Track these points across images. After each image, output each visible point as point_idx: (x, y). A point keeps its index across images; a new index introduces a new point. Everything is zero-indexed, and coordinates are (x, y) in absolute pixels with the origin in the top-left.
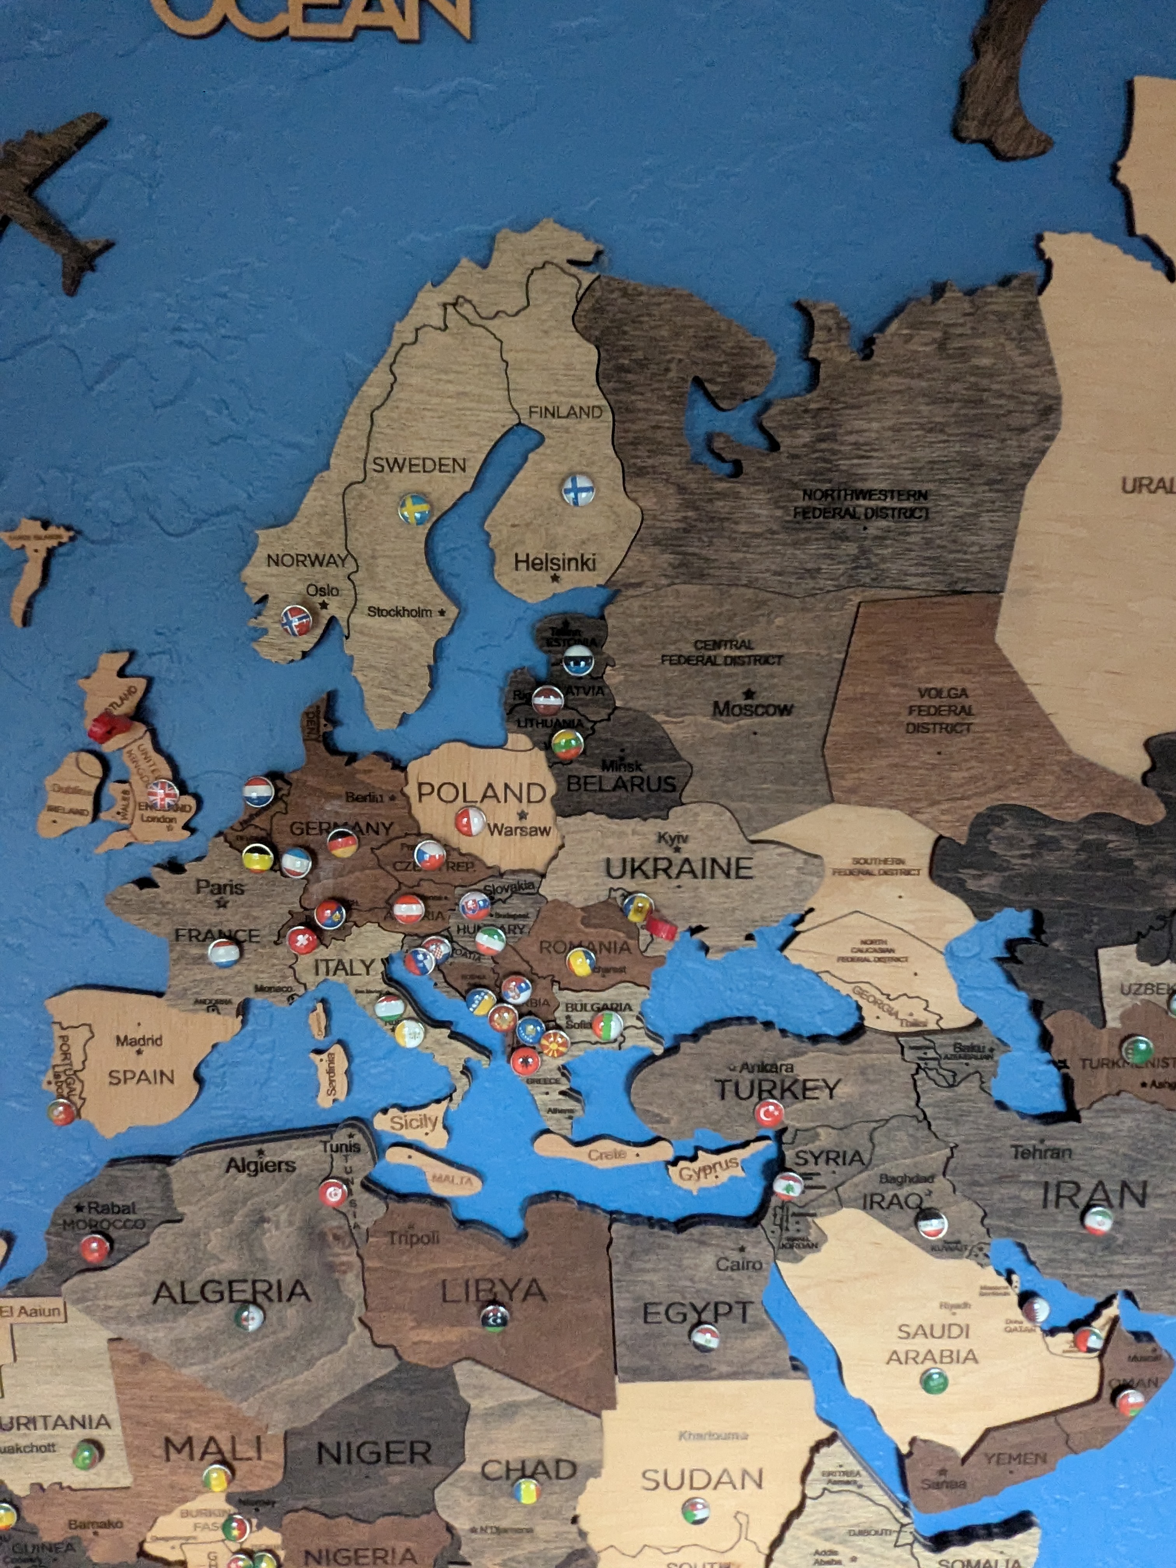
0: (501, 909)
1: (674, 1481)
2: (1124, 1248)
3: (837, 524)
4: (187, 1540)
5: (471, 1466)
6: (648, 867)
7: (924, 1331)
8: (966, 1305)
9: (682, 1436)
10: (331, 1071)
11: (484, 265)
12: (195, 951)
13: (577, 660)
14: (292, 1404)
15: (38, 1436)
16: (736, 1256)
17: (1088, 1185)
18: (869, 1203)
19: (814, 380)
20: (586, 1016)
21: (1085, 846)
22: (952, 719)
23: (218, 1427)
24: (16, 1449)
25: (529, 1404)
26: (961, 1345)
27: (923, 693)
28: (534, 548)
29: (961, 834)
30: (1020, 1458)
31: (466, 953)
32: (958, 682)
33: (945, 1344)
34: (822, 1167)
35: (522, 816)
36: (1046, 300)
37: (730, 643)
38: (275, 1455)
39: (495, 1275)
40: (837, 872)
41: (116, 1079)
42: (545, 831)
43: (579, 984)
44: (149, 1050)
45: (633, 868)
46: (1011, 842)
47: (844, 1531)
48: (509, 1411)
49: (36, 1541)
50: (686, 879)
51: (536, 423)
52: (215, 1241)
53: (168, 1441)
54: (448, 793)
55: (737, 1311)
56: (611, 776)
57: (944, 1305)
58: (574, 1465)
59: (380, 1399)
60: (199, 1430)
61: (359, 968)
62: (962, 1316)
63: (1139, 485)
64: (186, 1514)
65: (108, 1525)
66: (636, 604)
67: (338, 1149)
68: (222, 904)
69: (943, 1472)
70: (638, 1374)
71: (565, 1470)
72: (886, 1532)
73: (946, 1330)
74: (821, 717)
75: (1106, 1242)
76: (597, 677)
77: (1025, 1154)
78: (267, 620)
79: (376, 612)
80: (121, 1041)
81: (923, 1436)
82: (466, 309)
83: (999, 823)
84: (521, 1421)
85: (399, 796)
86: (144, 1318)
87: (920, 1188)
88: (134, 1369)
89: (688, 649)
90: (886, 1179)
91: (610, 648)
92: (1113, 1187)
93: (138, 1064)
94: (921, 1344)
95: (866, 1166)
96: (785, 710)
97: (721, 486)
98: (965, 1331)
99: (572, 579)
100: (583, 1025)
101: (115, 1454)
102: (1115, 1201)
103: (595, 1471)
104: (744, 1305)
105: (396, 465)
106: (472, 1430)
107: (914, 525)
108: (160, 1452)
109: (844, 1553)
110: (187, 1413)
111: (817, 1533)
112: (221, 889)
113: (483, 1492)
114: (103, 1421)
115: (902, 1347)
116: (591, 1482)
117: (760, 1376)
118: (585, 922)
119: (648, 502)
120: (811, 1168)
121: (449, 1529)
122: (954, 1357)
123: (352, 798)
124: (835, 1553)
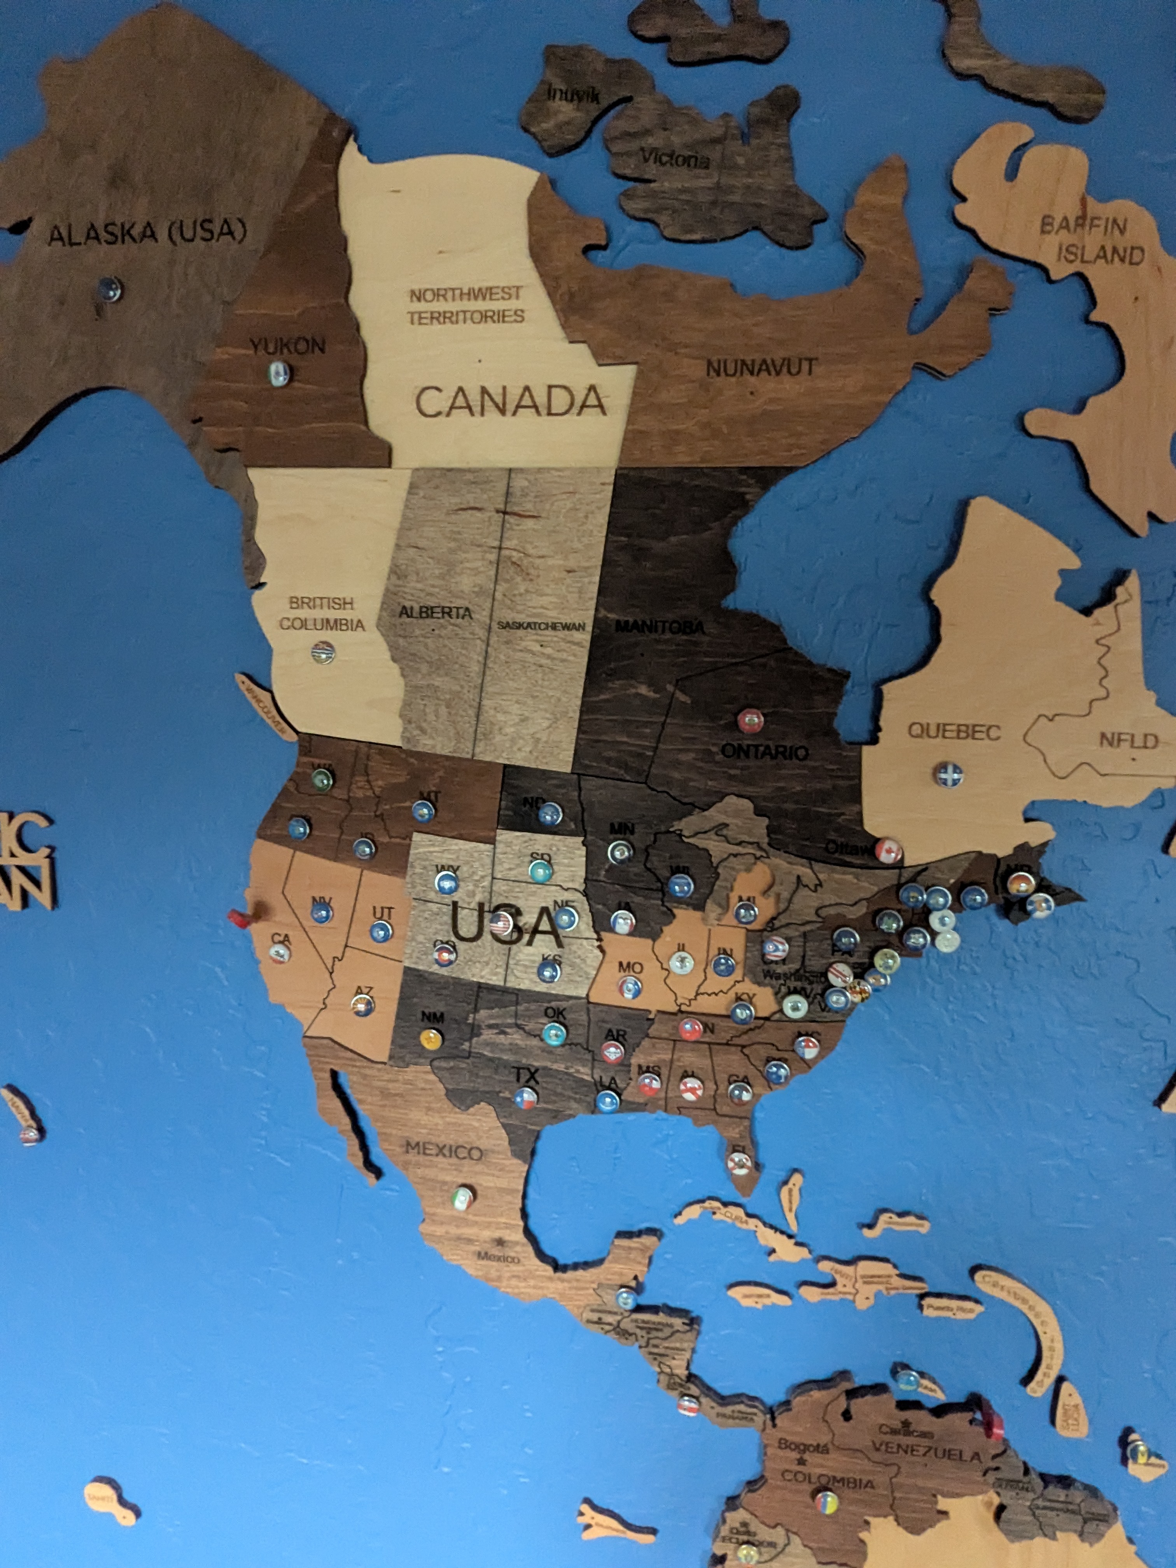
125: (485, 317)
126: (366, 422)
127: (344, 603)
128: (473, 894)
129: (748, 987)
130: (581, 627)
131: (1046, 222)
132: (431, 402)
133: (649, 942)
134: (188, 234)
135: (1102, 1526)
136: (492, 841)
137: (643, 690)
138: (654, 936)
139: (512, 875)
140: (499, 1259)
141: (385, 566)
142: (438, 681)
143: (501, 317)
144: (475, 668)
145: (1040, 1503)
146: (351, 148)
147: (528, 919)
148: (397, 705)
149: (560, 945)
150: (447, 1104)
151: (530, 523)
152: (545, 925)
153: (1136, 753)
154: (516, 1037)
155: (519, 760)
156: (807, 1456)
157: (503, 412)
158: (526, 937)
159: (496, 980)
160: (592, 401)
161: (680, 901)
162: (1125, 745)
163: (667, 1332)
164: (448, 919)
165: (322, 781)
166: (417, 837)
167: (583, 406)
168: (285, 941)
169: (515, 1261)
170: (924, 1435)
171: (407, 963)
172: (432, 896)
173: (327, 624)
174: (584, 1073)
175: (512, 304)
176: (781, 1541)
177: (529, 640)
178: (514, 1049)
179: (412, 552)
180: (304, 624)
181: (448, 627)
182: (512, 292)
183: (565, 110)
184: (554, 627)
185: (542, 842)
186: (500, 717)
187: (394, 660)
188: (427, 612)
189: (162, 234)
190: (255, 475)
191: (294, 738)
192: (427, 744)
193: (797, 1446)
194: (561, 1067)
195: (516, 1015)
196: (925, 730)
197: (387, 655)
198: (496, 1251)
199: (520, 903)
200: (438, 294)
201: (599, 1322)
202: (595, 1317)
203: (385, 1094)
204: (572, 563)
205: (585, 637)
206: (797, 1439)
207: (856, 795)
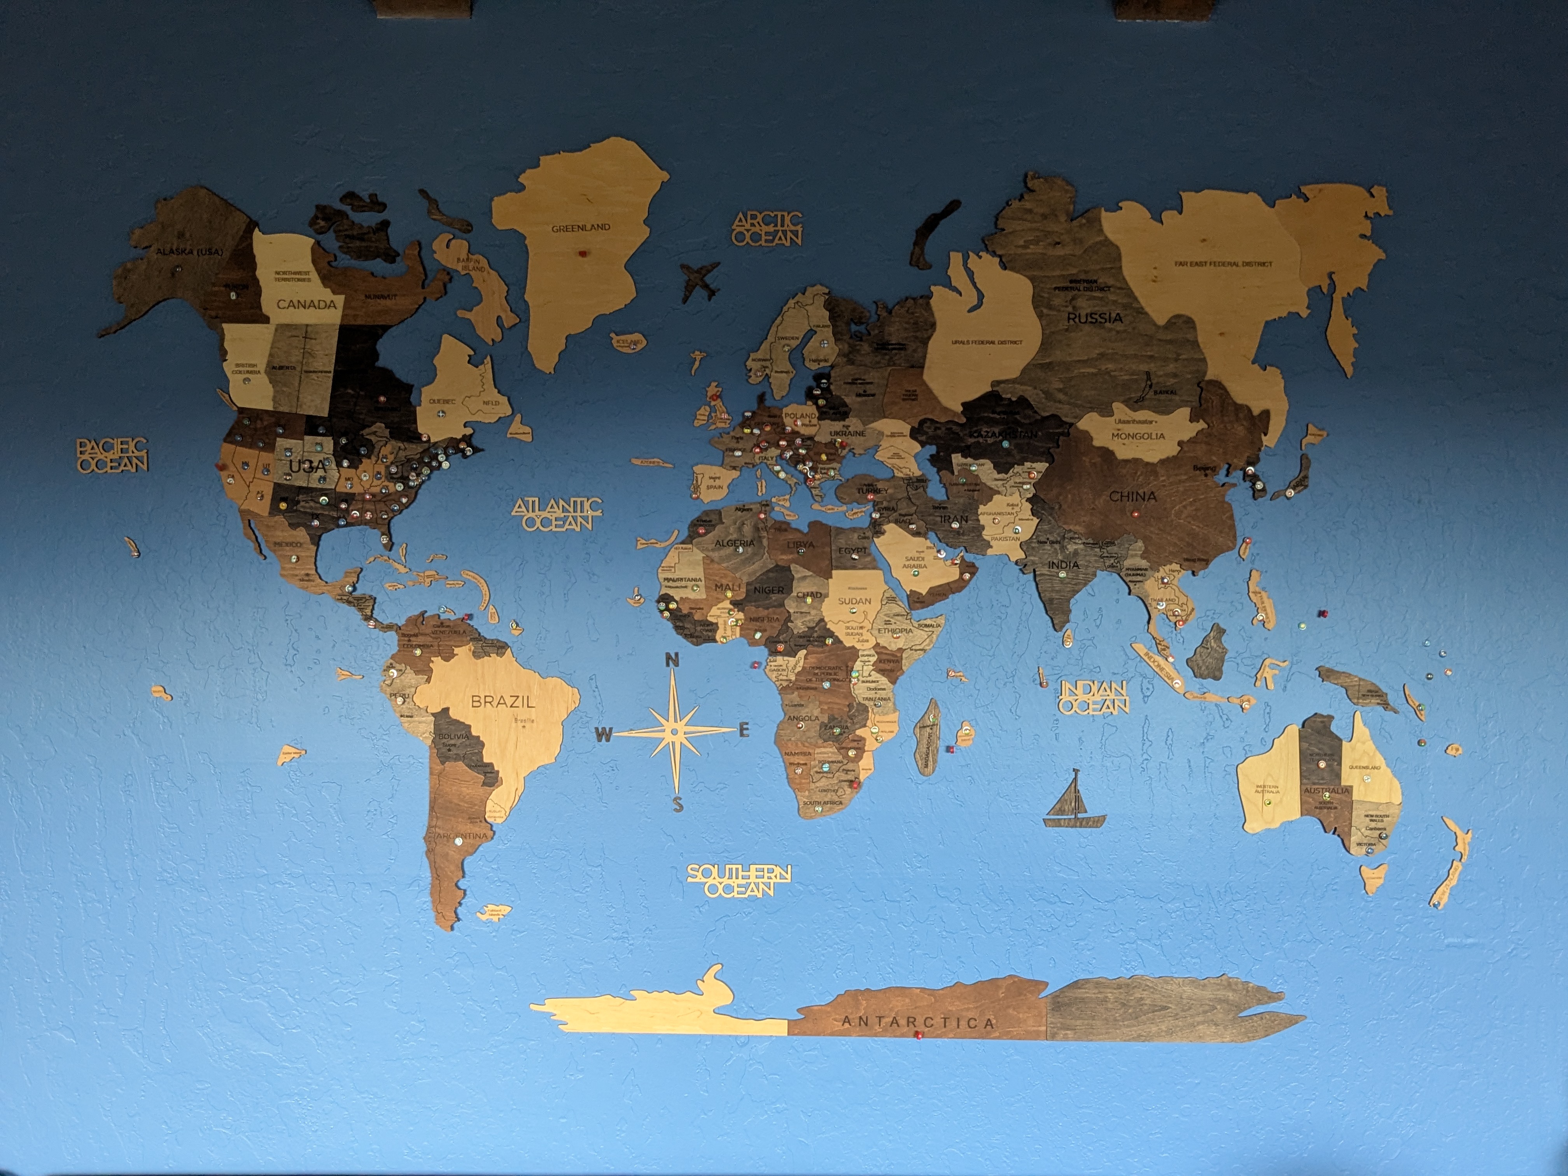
0: (804, 443)
1: (847, 602)
2: (963, 534)
3: (884, 351)
4: (719, 616)
5: (794, 594)
6: (841, 433)
7: (912, 559)
8: (923, 552)
9: (849, 588)
10: (761, 486)
11: (804, 294)
12: (731, 453)
13: (824, 383)
14: (749, 575)
15: (683, 583)
16: (862, 535)
17: (952, 516)
18: (896, 522)
19: (879, 319)
20: (825, 471)
21: (947, 429)
22: (913, 397)
23: (729, 581)
24: (677, 587)
25: (811, 576)
26: (922, 563)
27: (907, 391)
28: (814, 357)
29: (916, 426)
30: (939, 595)
31: (796, 455)
32: (914, 388)
33: (918, 562)
34: (884, 512)
35: (810, 421)
36: (932, 301)
37: (860, 379)
38: (744, 590)
39: (801, 540)
40: (887, 436)
41: (709, 487)
42: (815, 425)
43: (823, 463)
44: (717, 480)
45: (837, 433)
46: (929, 428)
47: (892, 615)
48: (805, 578)
49: (680, 614)
50: (850, 436)
51: (814, 329)
52: (731, 530)
53: (716, 585)
54: (792, 416)
55: (863, 550)
56: (832, 411)
57: (917, 552)
58: (821, 594)
59: (771, 575)
60: (724, 582)
61: (770, 459)
62: (922, 555)
63: (956, 342)
64: (719, 609)
65: (700, 609)
66: (838, 370)
67: (763, 505)
68: (738, 442)
69: (918, 598)
70: (838, 568)
71: (819, 595)
72: (904, 615)
73: (918, 558)
74: (881, 397)
75: (957, 532)
76: (828, 387)
77: (935, 508)
78: (751, 374)
79: (776, 372)
80: (710, 478)
81: (913, 589)
82: (800, 304)
83: (926, 423)
84: (807, 581)
85: (780, 417)
86: (713, 550)
87: (909, 517)
88: (708, 564)
89: (850, 381)
90: (900, 515)
91: (831, 380)
92: (958, 517)
93: (714, 484)
94: (912, 563)
95: (895, 511)
96: (873, 395)
97: (858, 343)
98: (923, 559)
99: (822, 364)
100: (824, 473)
101: (703, 590)
102: (959, 521)
103: (827, 596)
104: (865, 548)
105: (782, 338)
106: (795, 583)
107: (903, 352)
108: (714, 588)
109: (893, 621)
110: (721, 577)
111: (885, 615)
112: (738, 438)
113: (797, 601)
114: (700, 580)
115: (907, 563)
116: (826, 599)
117: (869, 569)
118: (826, 447)
119: (841, 347)
120: (882, 512)
121: (788, 612)
122: (920, 566)
123: (770, 416)
124: (890, 621)
125: (299, 280)
126: (261, 309)
127: (254, 366)
128: (296, 457)
129: (386, 483)
130: (330, 372)
131: (459, 259)
132: (282, 304)
133: (354, 470)
134: (204, 252)
135: (504, 650)
136: (303, 439)
137: (350, 391)
138: (356, 468)
139: (309, 450)
140: (307, 581)
141: (267, 354)
142: (285, 389)
143: (304, 280)
144: (297, 385)
145: (484, 644)
146: (257, 230)
147: (315, 464)
148: (271, 397)
149: (326, 472)
150: (289, 528)
151: (313, 341)
152: (321, 466)
153: (494, 407)
154: (312, 504)
155: (311, 413)
156: (411, 639)
157: (305, 308)
158: (314, 470)
159: (305, 485)
160: (332, 305)
161: (364, 456)
162: (490, 405)
163: (364, 600)
164: (288, 465)
165: (246, 422)
166: (278, 439)
167: (330, 306)
168: (233, 477)
169: (313, 581)
170: (448, 626)
171: (275, 481)
172: (283, 458)
173: (248, 372)
174: (335, 514)
175: (307, 277)
176: (404, 669)
177: (314, 376)
178: (311, 508)
179: (276, 350)
180: (240, 372)
181: (288, 372)
182: (307, 273)
183: (322, 223)
184: (321, 372)
185: (319, 439)
186: (305, 400)
187: (270, 383)
188: (281, 368)
189: (195, 253)
190: (224, 326)
191: (236, 409)
192: (281, 409)
193: (408, 635)
194: (326, 513)
195: (312, 497)
196: (434, 401)
197: (268, 382)
198: (307, 578)
199: (312, 459)
200: (284, 273)
201: (341, 599)
202: (339, 597)
203: (267, 526)
204: (327, 353)
205: (331, 375)
206: (408, 633)
207: (415, 422)
